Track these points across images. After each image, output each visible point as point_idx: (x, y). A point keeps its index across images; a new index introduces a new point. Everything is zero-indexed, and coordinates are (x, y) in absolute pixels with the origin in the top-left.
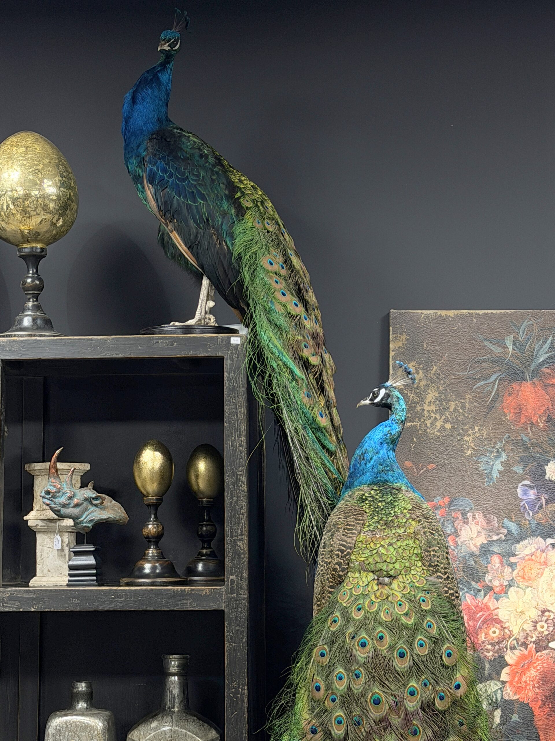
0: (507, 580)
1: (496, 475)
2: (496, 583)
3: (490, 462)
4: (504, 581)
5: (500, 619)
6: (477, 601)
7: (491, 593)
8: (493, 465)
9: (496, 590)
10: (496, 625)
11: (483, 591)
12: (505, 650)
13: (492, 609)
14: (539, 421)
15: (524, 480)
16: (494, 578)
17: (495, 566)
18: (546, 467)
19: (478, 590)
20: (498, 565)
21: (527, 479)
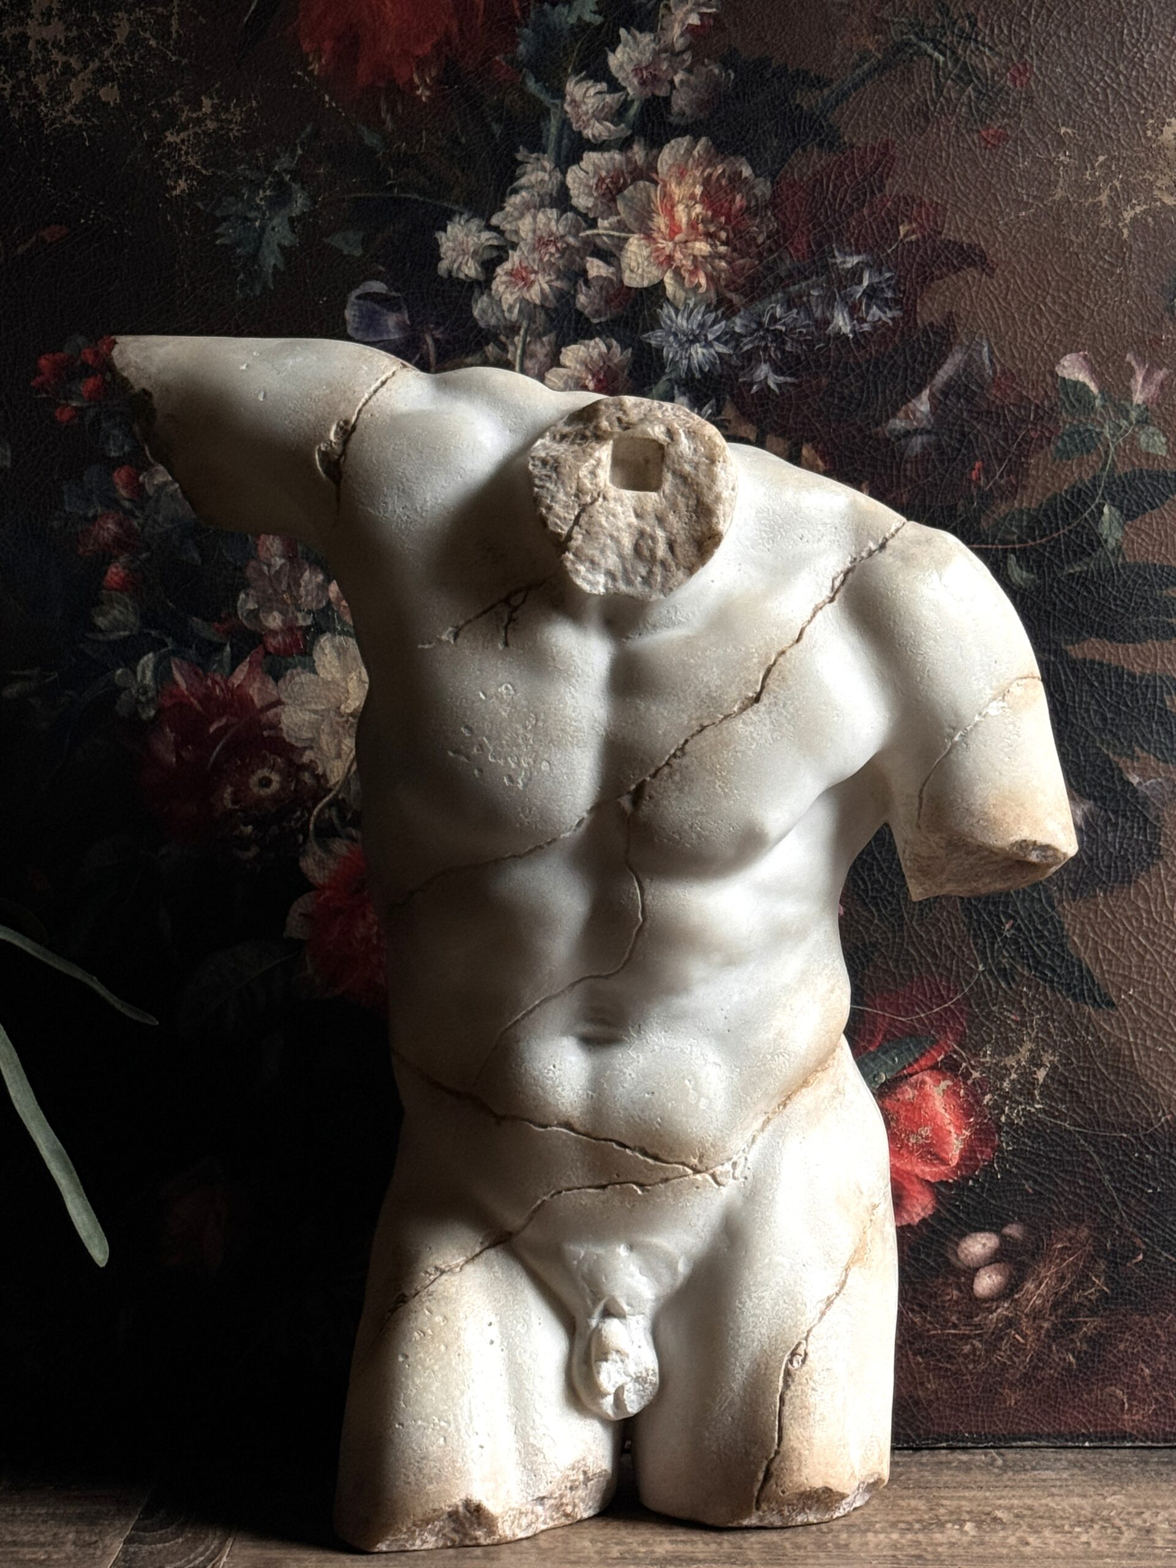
0: (309, 612)
1: (273, 262)
2: (274, 621)
3: (256, 219)
4: (299, 615)
5: (285, 735)
6: (209, 682)
7: (257, 653)
8: (263, 228)
9: (273, 643)
10: (271, 757)
11: (228, 649)
12: (301, 838)
13: (258, 702)
14: (416, 80)
15: (366, 279)
16: (267, 604)
17: (269, 565)
18: (441, 237)
19: (210, 643)
20: (279, 562)
21: (377, 277)
